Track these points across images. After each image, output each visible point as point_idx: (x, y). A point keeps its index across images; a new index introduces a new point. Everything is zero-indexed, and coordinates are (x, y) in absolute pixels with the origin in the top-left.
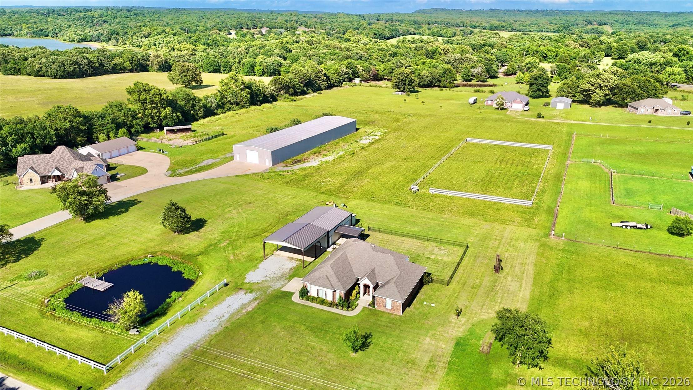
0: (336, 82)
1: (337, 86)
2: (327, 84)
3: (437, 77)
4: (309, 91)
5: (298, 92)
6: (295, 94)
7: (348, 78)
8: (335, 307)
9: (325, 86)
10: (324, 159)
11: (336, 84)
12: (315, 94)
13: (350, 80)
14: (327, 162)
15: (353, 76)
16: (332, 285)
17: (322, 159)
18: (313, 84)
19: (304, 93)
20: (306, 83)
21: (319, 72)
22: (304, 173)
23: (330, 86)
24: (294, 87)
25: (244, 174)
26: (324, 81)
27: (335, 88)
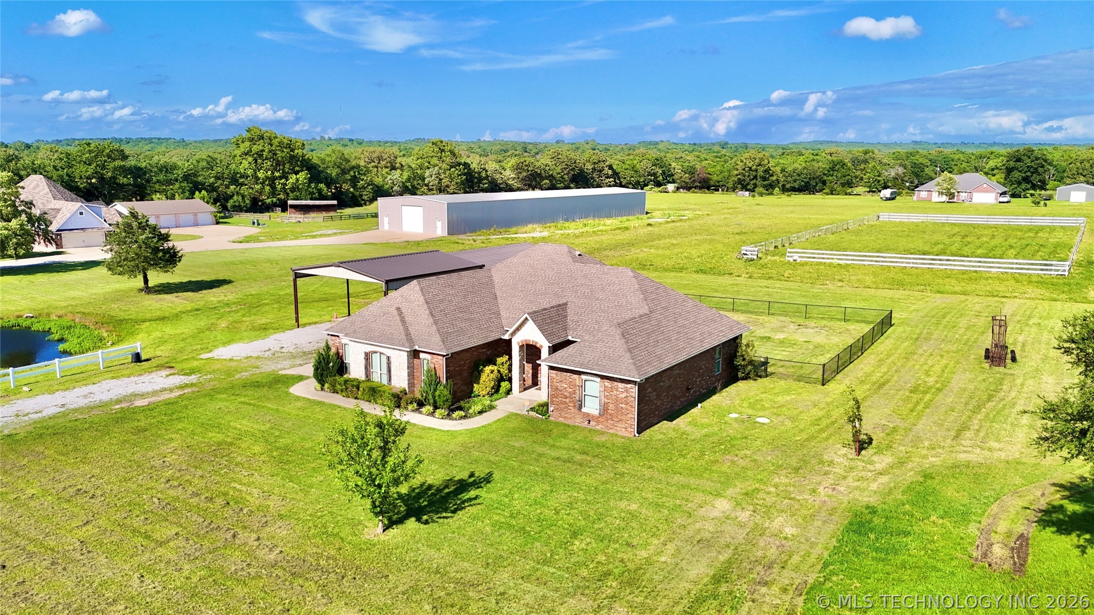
3: (818, 174)
8: (410, 407)
9: (608, 183)
11: (631, 185)
13: (659, 185)
14: (565, 234)
16: (408, 334)
17: (556, 232)
20: (574, 175)
21: (599, 161)
26: (608, 177)
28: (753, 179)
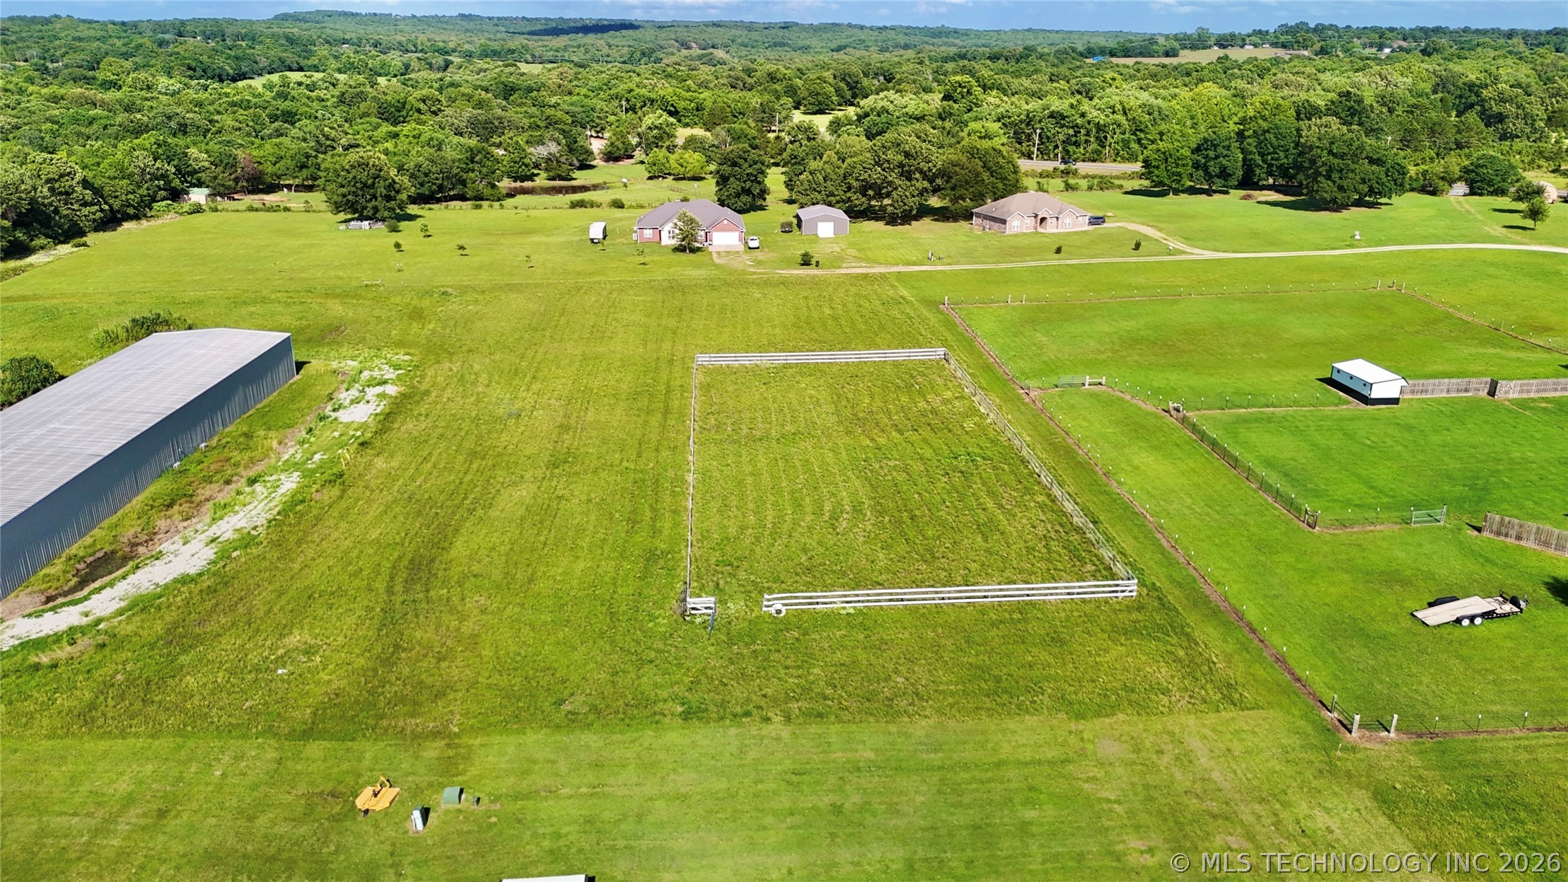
0: (130, 205)
1: (136, 217)
2: (99, 215)
4: (38, 243)
7: (165, 190)
10: (228, 527)
11: (131, 211)
12: (63, 248)
13: (176, 195)
14: (247, 540)
15: (182, 183)
17: (215, 530)
18: (48, 217)
19: (20, 250)
20: (19, 215)
21: (62, 175)
22: (159, 627)
23: (111, 221)
26: (85, 204)
27: (128, 225)
28: (371, 200)
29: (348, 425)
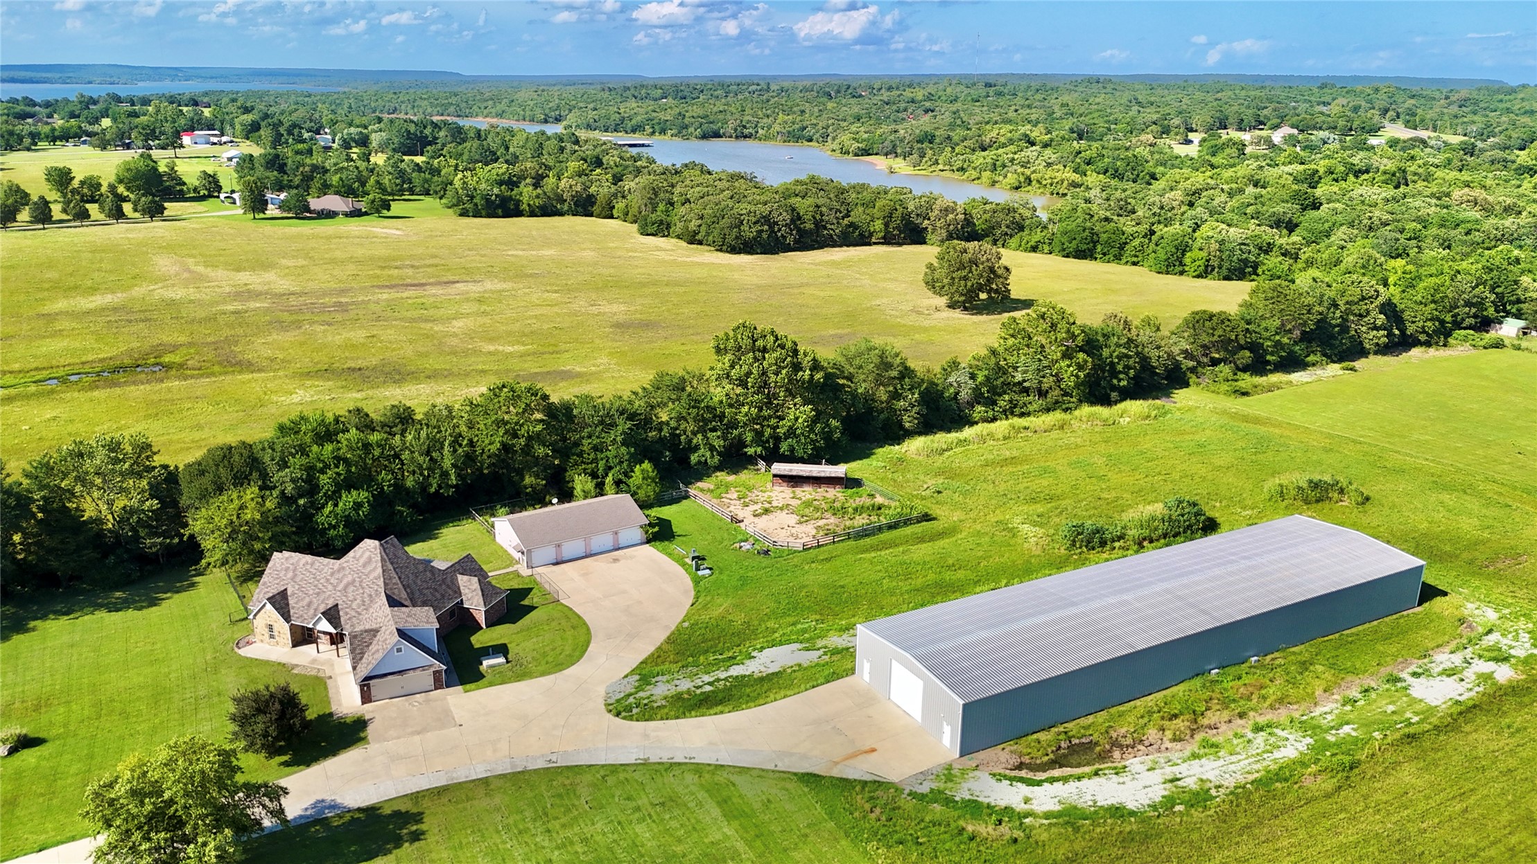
0: (1424, 332)
1: (1428, 344)
2: (1386, 339)
4: (1311, 358)
5: (1268, 362)
6: (1259, 366)
7: (1474, 318)
9: (1377, 344)
10: (1197, 772)
11: (1423, 338)
12: (1334, 369)
13: (1486, 323)
14: (1200, 798)
18: (1333, 337)
19: (1291, 363)
20: (1304, 333)
21: (1363, 298)
22: (1062, 851)
23: (1399, 343)
24: (1254, 347)
25: (836, 772)
26: (1376, 328)
27: (1416, 352)
29: (1414, 701)
